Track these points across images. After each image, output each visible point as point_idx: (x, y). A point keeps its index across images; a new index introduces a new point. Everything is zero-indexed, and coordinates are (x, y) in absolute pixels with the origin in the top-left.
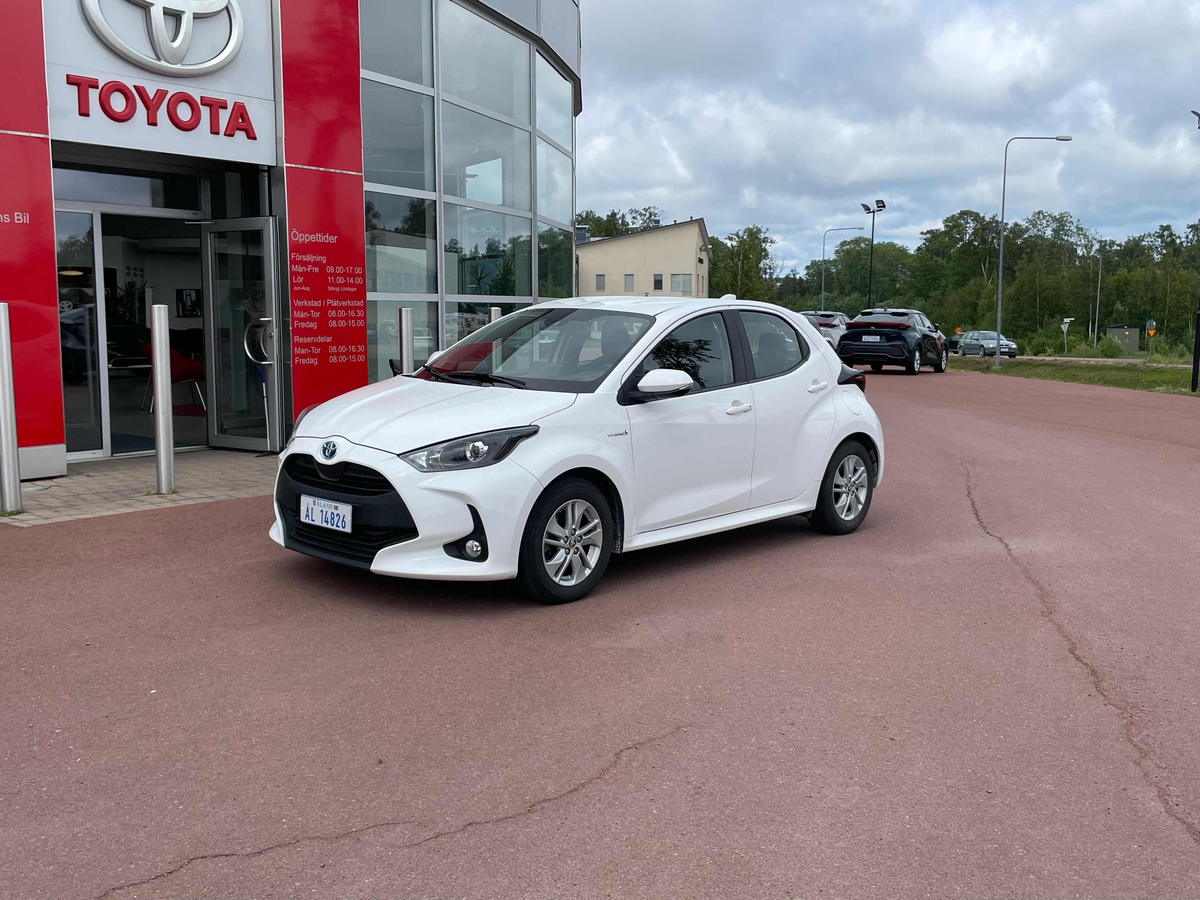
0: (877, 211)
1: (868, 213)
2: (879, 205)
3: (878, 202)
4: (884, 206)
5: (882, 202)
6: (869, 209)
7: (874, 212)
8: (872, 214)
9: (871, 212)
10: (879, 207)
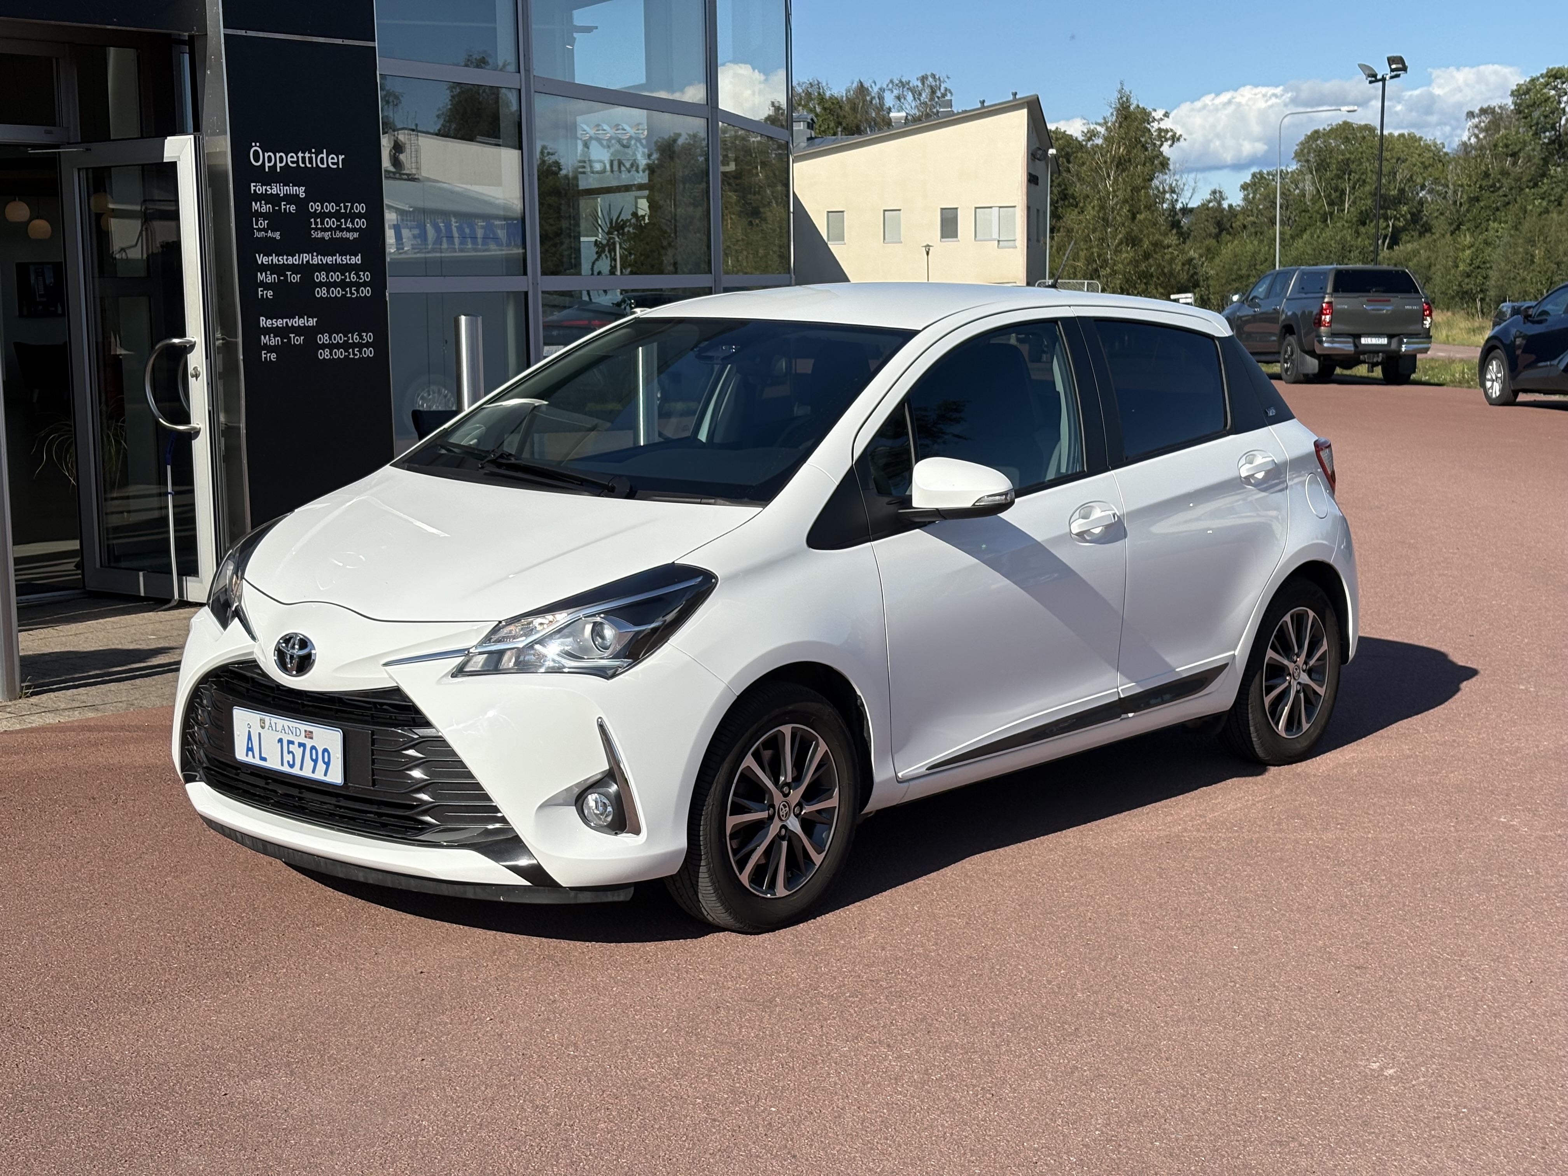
0: (1392, 78)
1: (1371, 82)
2: (1394, 66)
3: (1391, 61)
4: (1404, 69)
5: (1400, 60)
6: (1375, 76)
7: (1383, 79)
8: (1381, 83)
9: (1377, 81)
10: (1392, 70)
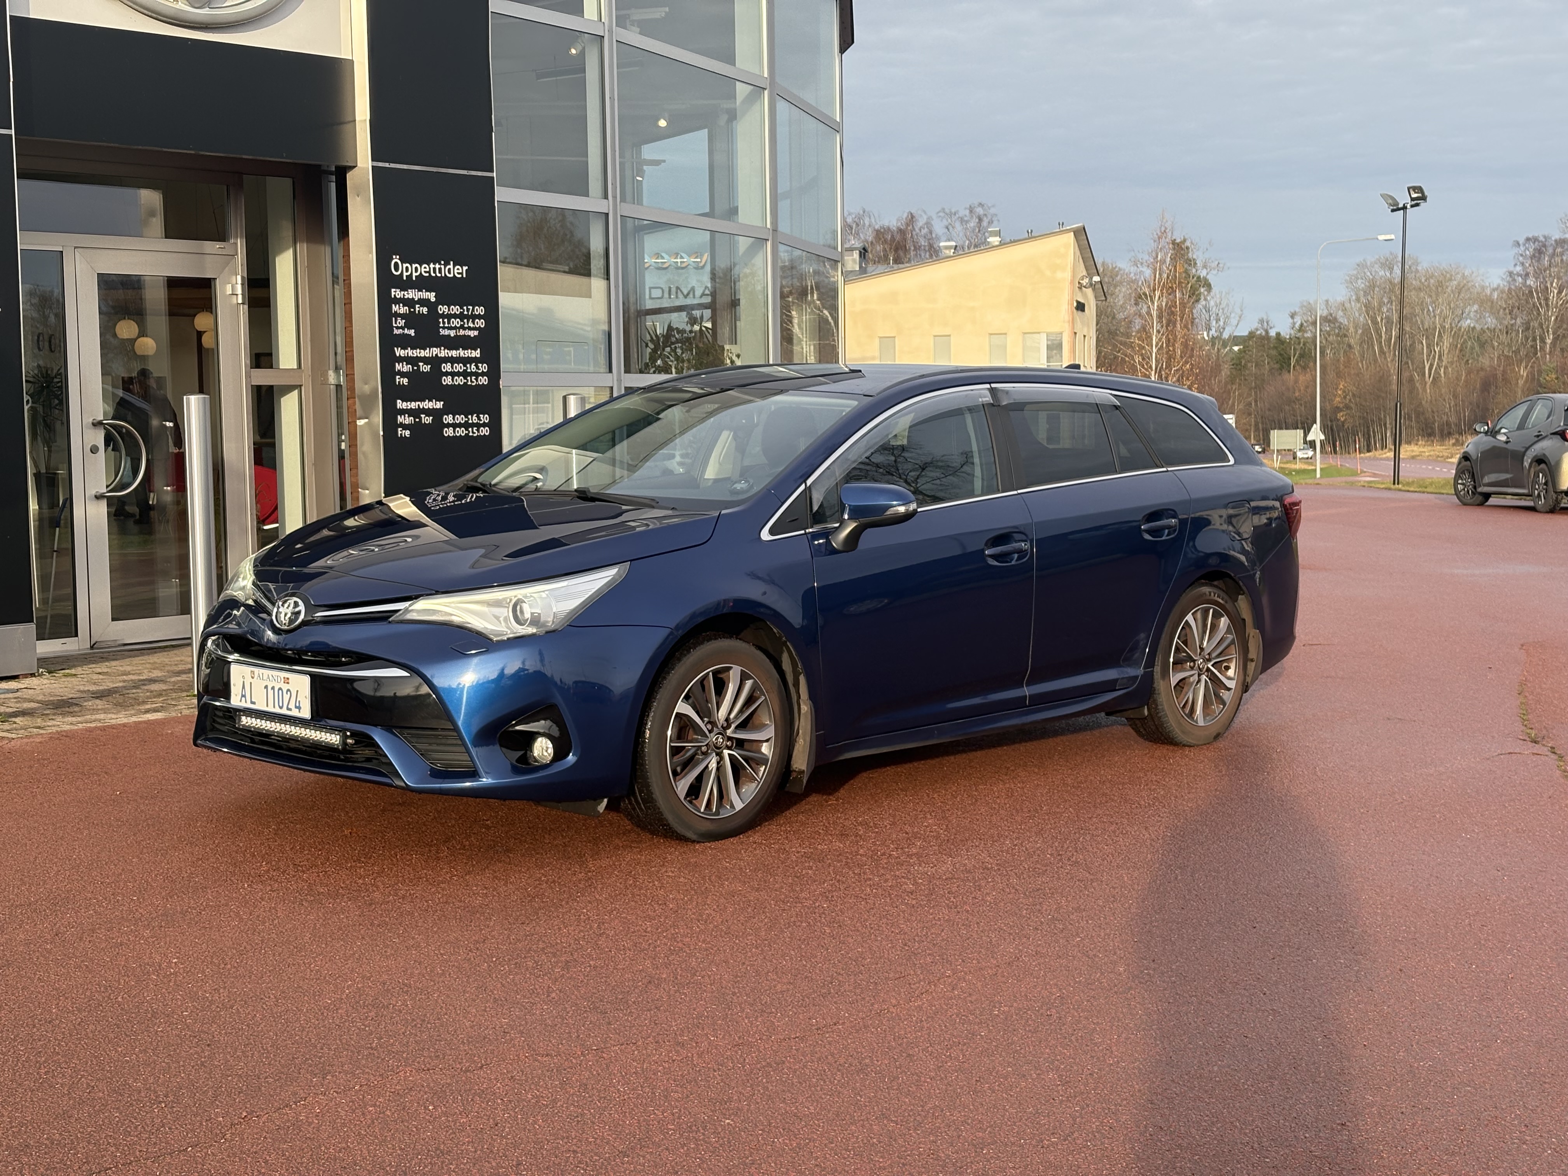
0: (1412, 206)
1: (1393, 211)
2: (1414, 195)
3: (1411, 190)
4: (1424, 198)
5: (1420, 189)
6: (1396, 204)
7: (1404, 208)
8: (1402, 212)
9: (1399, 209)
10: (1413, 199)
